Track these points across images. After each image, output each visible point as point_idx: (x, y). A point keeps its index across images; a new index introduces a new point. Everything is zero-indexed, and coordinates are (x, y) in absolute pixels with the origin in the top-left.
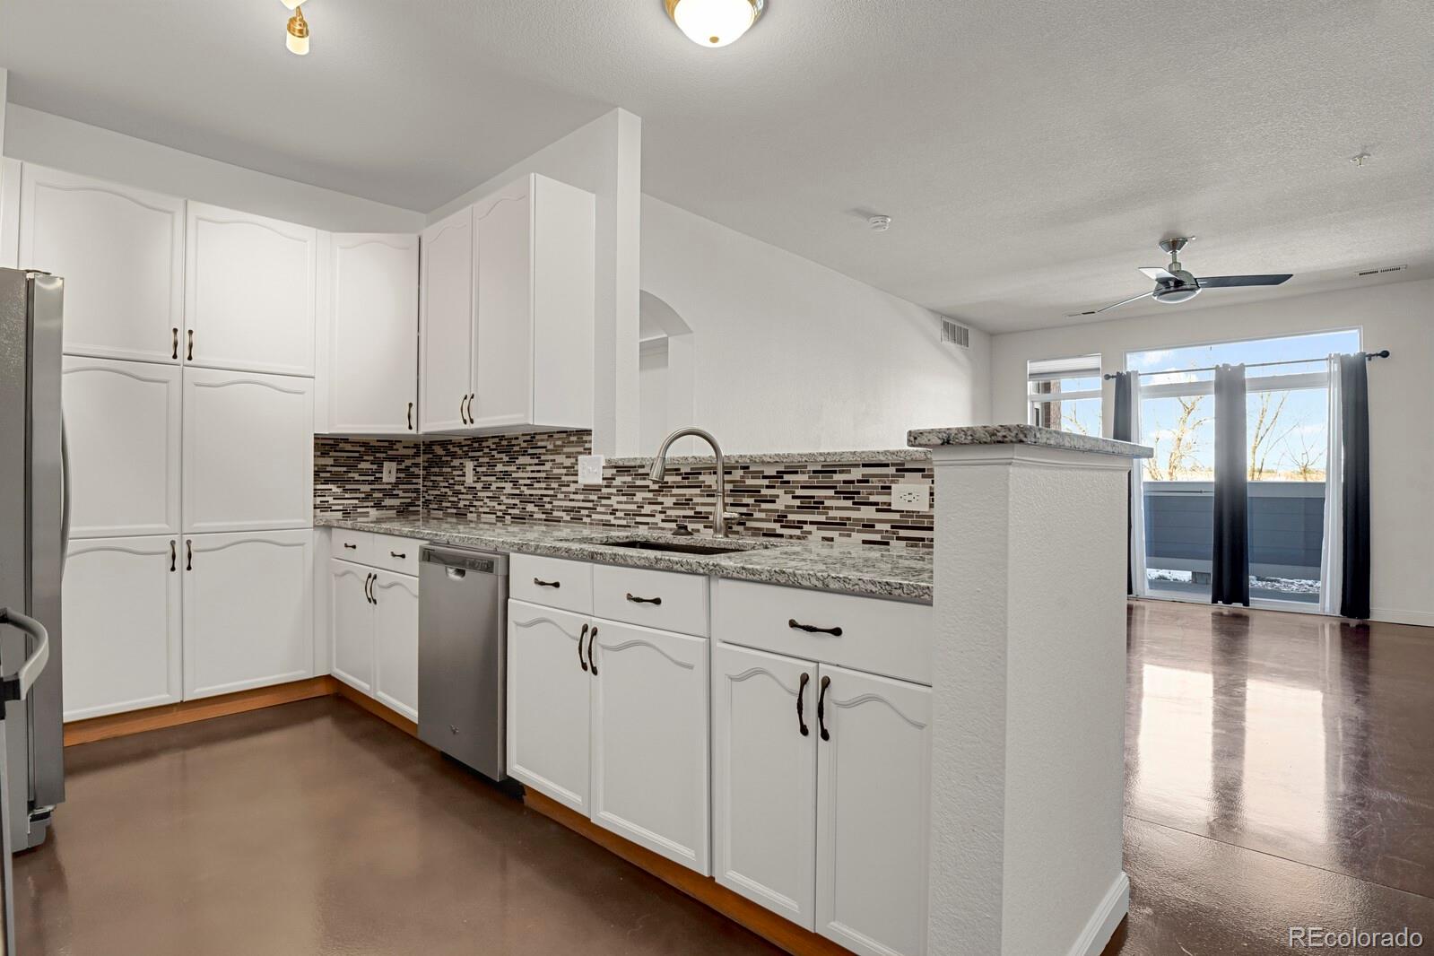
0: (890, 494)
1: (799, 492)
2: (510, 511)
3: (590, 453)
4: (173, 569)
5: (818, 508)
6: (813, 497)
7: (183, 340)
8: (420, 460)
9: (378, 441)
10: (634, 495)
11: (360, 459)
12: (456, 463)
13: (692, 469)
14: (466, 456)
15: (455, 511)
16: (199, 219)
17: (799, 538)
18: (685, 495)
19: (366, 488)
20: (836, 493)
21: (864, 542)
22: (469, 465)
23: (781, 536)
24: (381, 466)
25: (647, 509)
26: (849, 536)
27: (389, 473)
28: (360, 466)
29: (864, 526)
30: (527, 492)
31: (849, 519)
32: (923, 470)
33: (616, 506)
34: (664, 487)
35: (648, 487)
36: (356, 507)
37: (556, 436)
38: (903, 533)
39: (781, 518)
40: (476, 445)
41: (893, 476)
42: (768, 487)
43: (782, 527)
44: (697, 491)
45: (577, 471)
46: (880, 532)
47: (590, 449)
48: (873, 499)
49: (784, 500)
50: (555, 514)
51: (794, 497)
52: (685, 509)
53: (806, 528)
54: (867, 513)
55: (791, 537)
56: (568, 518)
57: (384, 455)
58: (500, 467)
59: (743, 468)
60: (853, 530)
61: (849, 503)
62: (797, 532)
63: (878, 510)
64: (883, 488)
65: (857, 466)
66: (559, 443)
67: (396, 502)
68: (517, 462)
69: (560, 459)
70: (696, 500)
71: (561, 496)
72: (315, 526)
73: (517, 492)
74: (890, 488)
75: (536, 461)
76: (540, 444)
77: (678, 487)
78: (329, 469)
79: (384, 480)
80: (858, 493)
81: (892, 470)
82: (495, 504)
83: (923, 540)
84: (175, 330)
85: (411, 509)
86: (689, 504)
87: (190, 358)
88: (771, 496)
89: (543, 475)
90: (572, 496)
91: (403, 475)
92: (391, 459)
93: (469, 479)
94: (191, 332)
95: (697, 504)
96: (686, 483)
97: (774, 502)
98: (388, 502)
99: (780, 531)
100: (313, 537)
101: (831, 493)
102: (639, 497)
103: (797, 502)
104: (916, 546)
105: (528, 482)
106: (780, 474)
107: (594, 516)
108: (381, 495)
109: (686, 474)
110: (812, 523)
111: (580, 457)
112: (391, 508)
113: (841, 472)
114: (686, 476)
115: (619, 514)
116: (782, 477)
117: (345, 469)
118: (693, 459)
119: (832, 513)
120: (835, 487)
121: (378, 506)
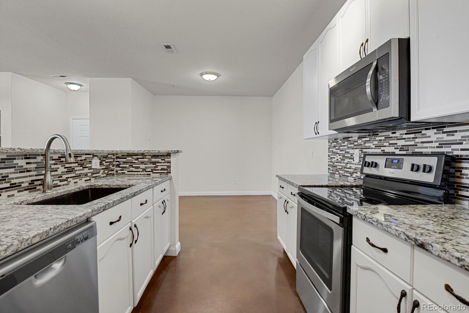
0: (91, 164)
1: (67, 166)
5: (73, 171)
6: (71, 167)
17: (67, 185)
20: (78, 164)
21: (86, 181)
23: (60, 186)
26: (82, 180)
29: (85, 175)
31: (81, 174)
32: (97, 156)
38: (94, 175)
41: (92, 158)
42: (54, 164)
46: (89, 176)
48: (88, 165)
49: (61, 169)
51: (65, 168)
53: (69, 180)
54: (86, 170)
60: (82, 177)
61: (81, 168)
62: (66, 182)
63: (89, 169)
64: (90, 162)
65: (83, 154)
74: (91, 162)
80: (84, 164)
81: (91, 156)
83: (97, 176)
88: (55, 168)
97: (57, 171)
101: (76, 165)
103: (66, 170)
104: (96, 179)
110: (71, 177)
113: (80, 157)
116: (60, 159)
119: (77, 172)
120: (78, 163)
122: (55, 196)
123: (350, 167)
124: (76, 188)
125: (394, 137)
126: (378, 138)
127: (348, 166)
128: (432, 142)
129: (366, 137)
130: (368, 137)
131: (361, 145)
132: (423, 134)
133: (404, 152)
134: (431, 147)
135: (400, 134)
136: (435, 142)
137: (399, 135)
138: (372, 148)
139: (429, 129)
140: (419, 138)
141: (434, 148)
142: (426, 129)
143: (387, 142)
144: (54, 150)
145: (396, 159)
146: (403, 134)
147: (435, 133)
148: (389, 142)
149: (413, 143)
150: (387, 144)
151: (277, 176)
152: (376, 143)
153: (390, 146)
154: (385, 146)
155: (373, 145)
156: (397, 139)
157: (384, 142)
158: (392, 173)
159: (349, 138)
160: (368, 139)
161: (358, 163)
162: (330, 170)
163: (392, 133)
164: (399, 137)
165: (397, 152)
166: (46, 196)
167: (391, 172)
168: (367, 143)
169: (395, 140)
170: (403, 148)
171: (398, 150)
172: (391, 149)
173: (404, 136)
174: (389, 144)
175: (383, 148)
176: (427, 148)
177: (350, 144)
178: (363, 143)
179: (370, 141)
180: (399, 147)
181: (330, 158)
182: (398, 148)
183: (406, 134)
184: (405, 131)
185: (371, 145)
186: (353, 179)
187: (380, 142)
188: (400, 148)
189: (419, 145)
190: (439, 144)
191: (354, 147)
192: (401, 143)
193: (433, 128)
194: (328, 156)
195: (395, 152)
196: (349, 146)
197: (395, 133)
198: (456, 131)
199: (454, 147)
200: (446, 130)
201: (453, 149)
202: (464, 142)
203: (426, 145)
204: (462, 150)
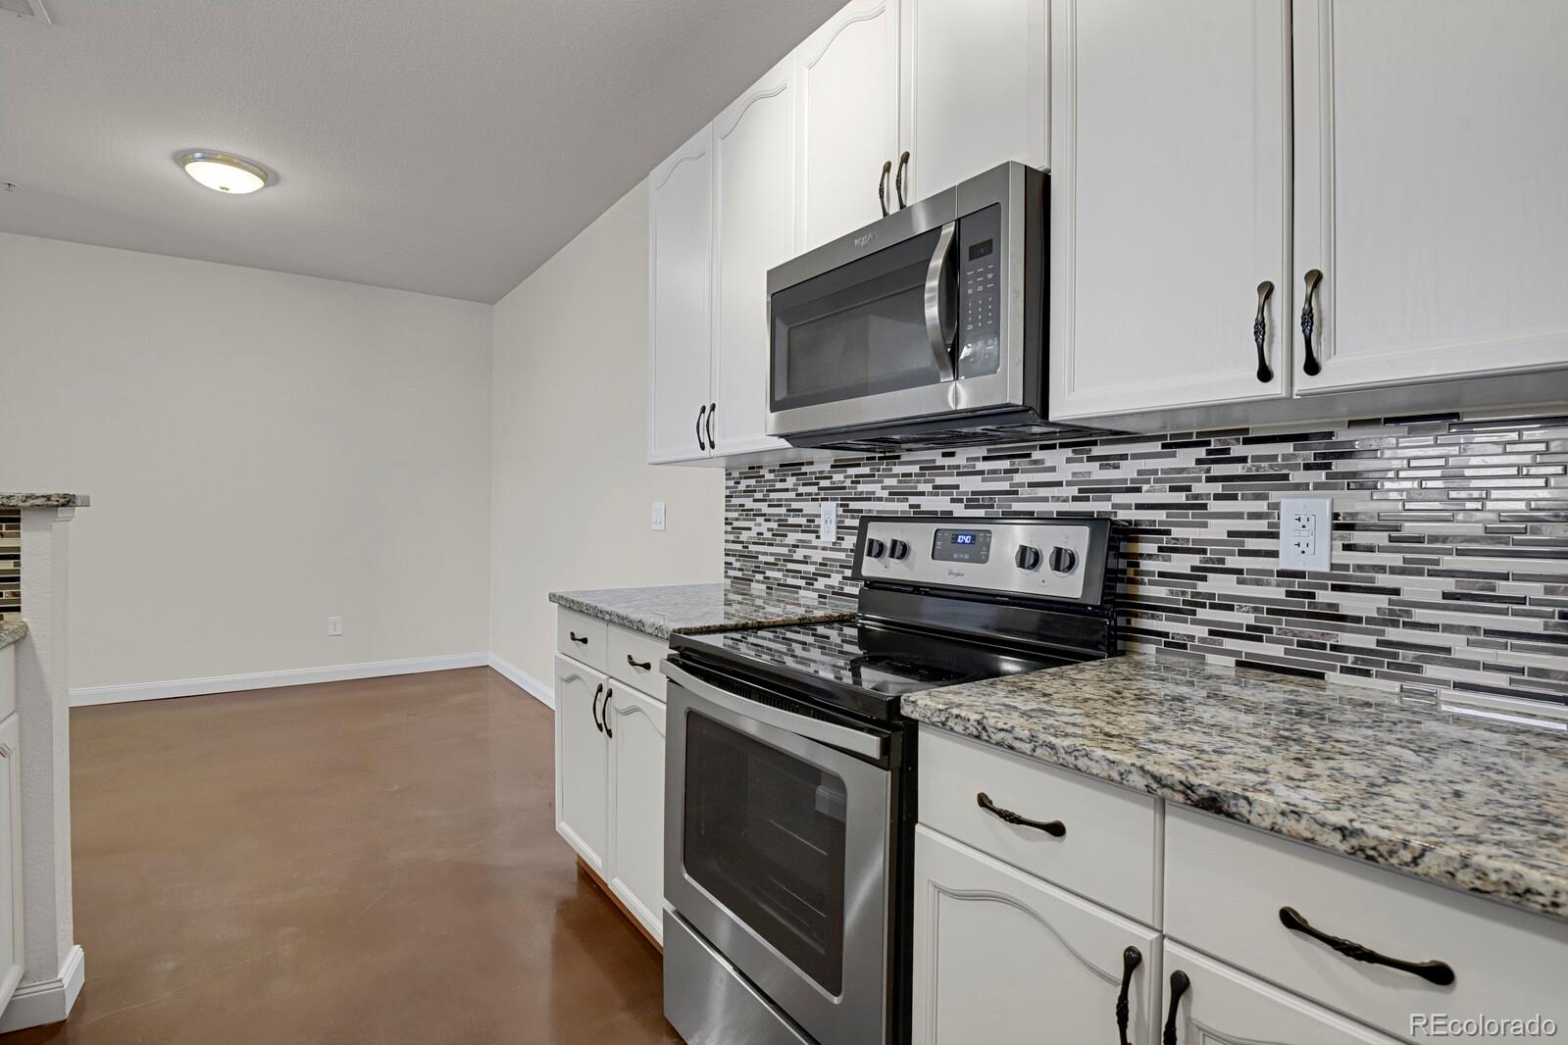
123: (805, 557)
125: (949, 467)
126: (898, 469)
127: (799, 554)
128: (1059, 484)
129: (858, 465)
130: (865, 465)
131: (844, 488)
132: (1036, 462)
133: (981, 513)
134: (1057, 499)
135: (969, 459)
136: (1069, 483)
137: (965, 463)
138: (880, 499)
139: (1053, 447)
140: (1025, 471)
141: (1065, 500)
142: (1043, 448)
143: (925, 482)
145: (965, 533)
146: (976, 459)
147: (1069, 461)
148: (933, 481)
149: (1005, 486)
150: (928, 487)
151: (553, 598)
152: (893, 482)
153: (937, 494)
154: (922, 494)
155: (883, 488)
156: (959, 474)
157: (918, 482)
158: (958, 575)
159: (802, 464)
160: (866, 470)
161: (834, 543)
162: (735, 569)
163: (945, 455)
164: (964, 467)
165: (959, 510)
167: (954, 572)
168: (864, 483)
169: (952, 475)
170: (978, 500)
171: (963, 505)
172: (941, 503)
173: (981, 466)
174: (935, 487)
175: (913, 500)
176: (1045, 499)
177: (804, 485)
178: (848, 483)
179: (874, 476)
180: (965, 498)
181: (733, 528)
182: (961, 501)
183: (985, 459)
184: (983, 451)
185: (876, 488)
186: (816, 595)
187: (905, 481)
188: (968, 500)
189: (1024, 492)
190: (1080, 491)
191: (818, 494)
192: (970, 484)
193: (1063, 446)
194: (726, 524)
195: (951, 512)
196: (802, 489)
197: (952, 454)
198: (1124, 457)
199: (1118, 498)
200: (1097, 451)
201: (1114, 506)
202: (1145, 487)
203: (1042, 492)
204: (1139, 507)
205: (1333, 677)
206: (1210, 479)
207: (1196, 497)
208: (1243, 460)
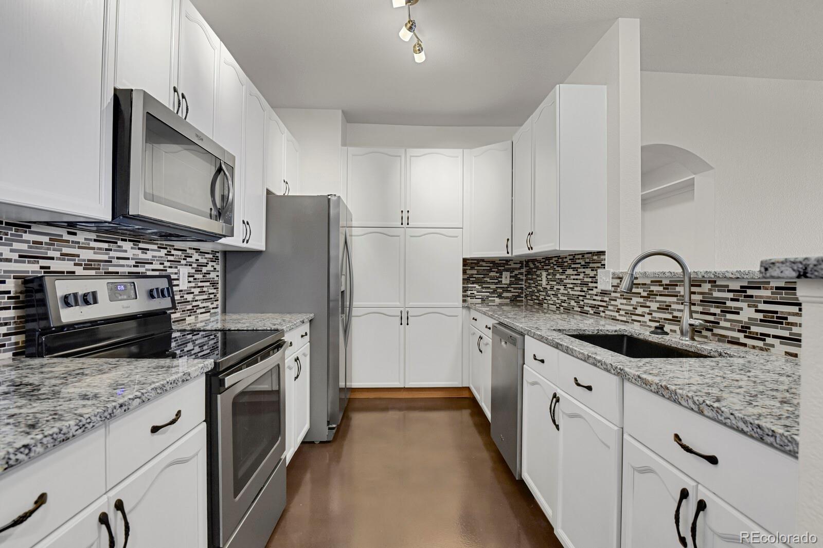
1: (762, 306)
2: (563, 304)
3: (604, 268)
4: (401, 324)
6: (776, 312)
7: (405, 215)
8: (523, 270)
9: (500, 260)
10: (631, 299)
11: (490, 271)
12: (538, 272)
13: (670, 281)
14: (542, 269)
15: (537, 302)
16: (411, 156)
18: (665, 302)
19: (493, 286)
22: (544, 274)
24: (501, 274)
25: (640, 310)
27: (506, 279)
28: (490, 274)
30: (571, 293)
33: (620, 307)
34: (651, 294)
35: (640, 293)
36: (488, 297)
37: (586, 256)
39: (744, 329)
40: (547, 262)
42: (732, 300)
43: (746, 337)
44: (674, 299)
45: (597, 280)
47: (604, 265)
49: (747, 313)
50: (586, 308)
51: (757, 311)
52: (665, 313)
53: (769, 340)
55: (754, 347)
56: (592, 312)
57: (503, 268)
58: (558, 276)
59: (710, 282)
62: (760, 344)
66: (587, 260)
67: (509, 295)
68: (567, 273)
69: (588, 271)
70: (674, 306)
71: (588, 297)
72: (463, 307)
73: (566, 292)
75: (575, 272)
76: (578, 261)
77: (661, 295)
78: (474, 276)
79: (503, 282)
82: (555, 299)
84: (402, 211)
85: (518, 299)
86: (668, 309)
87: (408, 224)
88: (735, 308)
89: (579, 282)
90: (595, 297)
91: (514, 279)
92: (507, 270)
93: (544, 283)
94: (408, 211)
95: (674, 310)
96: (666, 292)
97: (738, 313)
98: (505, 295)
99: (743, 340)
100: (462, 313)
102: (635, 300)
103: (760, 316)
105: (571, 286)
106: (743, 289)
107: (607, 312)
108: (501, 291)
109: (666, 285)
110: (775, 336)
111: (599, 270)
112: (507, 298)
114: (666, 287)
115: (622, 312)
116: (745, 292)
117: (482, 276)
118: (669, 274)
121: (500, 296)
122: (673, 346)
124: (713, 349)
125: (73, 242)
128: (128, 259)
132: (119, 247)
134: (128, 266)
135: (86, 239)
136: (132, 259)
137: (83, 241)
138: (8, 260)
139: (125, 240)
140: (115, 251)
141: (131, 266)
142: (122, 240)
143: (55, 250)
144: (716, 273)
146: (91, 240)
147: (132, 248)
148: (60, 250)
149: (106, 258)
150: (57, 254)
153: (64, 260)
154: (52, 258)
155: (13, 251)
156: (79, 247)
157: (48, 249)
163: (69, 233)
164: (83, 243)
165: (79, 271)
166: (663, 340)
169: (74, 247)
170: (91, 265)
171: (82, 267)
172: (67, 266)
173: (93, 244)
174: (62, 255)
175: (43, 263)
176: (123, 266)
180: (83, 263)
182: (81, 265)
183: (95, 240)
184: (93, 236)
188: (85, 265)
189: (115, 261)
190: (136, 262)
192: (86, 255)
193: (130, 241)
195: (74, 272)
197: (75, 234)
198: (148, 250)
199: (148, 266)
200: (141, 245)
201: (146, 270)
202: (154, 262)
203: (122, 262)
204: (153, 270)
205: (187, 318)
206: (168, 261)
207: (165, 267)
208: (173, 255)
